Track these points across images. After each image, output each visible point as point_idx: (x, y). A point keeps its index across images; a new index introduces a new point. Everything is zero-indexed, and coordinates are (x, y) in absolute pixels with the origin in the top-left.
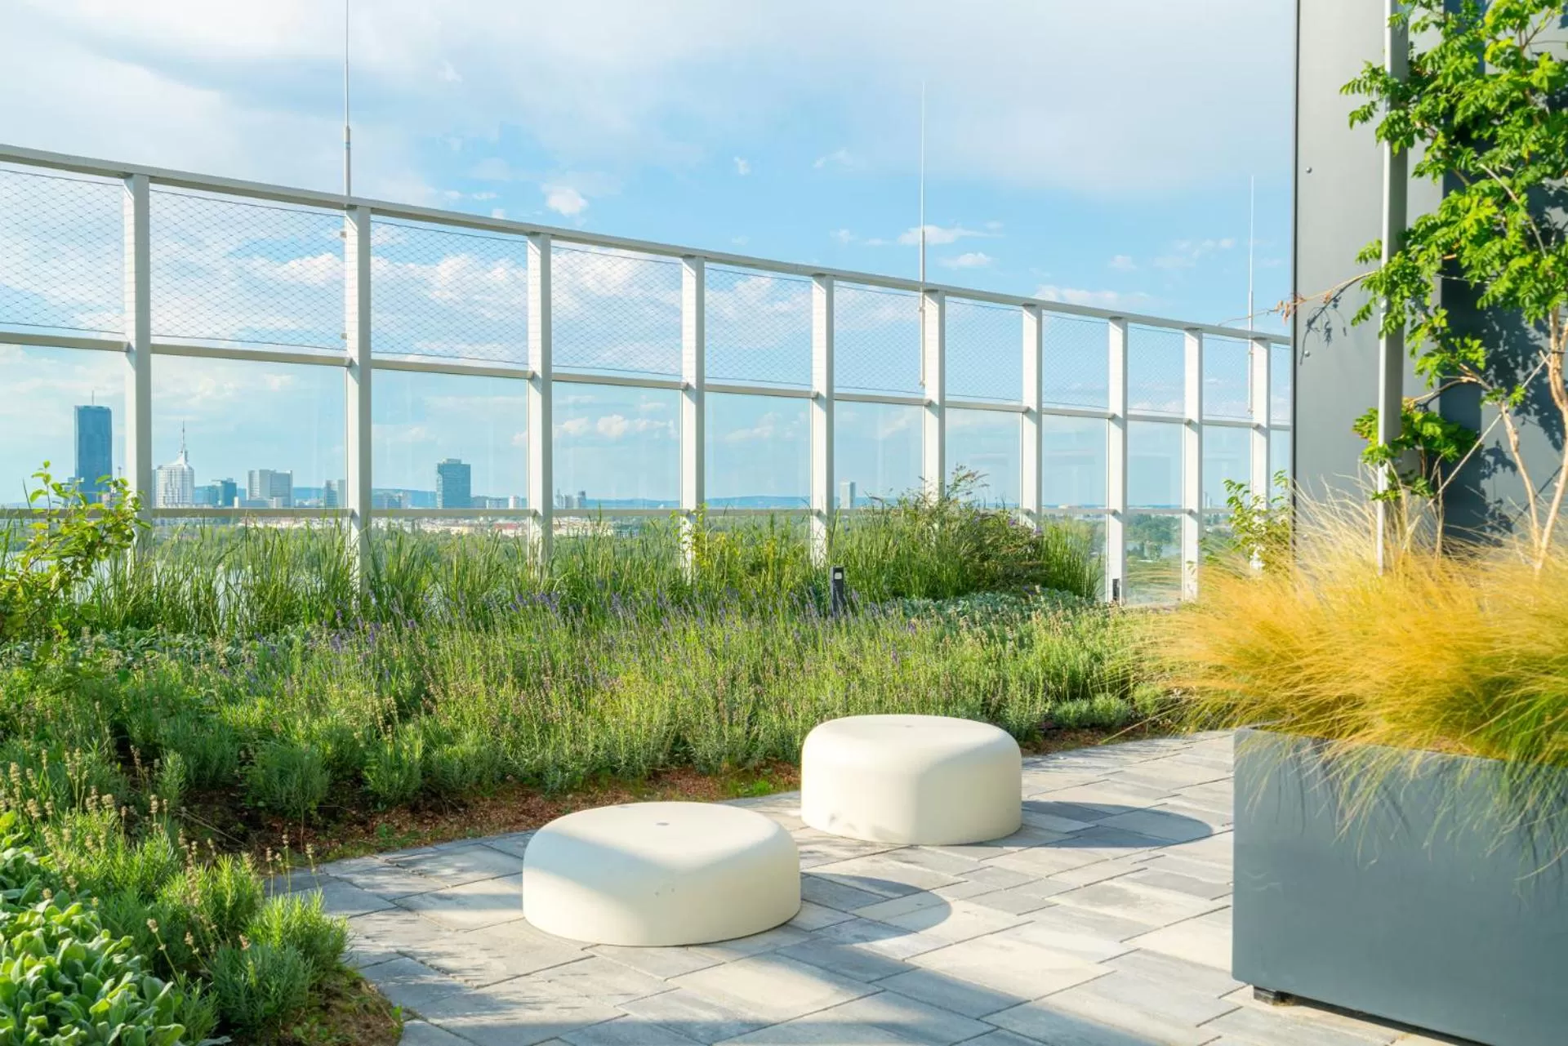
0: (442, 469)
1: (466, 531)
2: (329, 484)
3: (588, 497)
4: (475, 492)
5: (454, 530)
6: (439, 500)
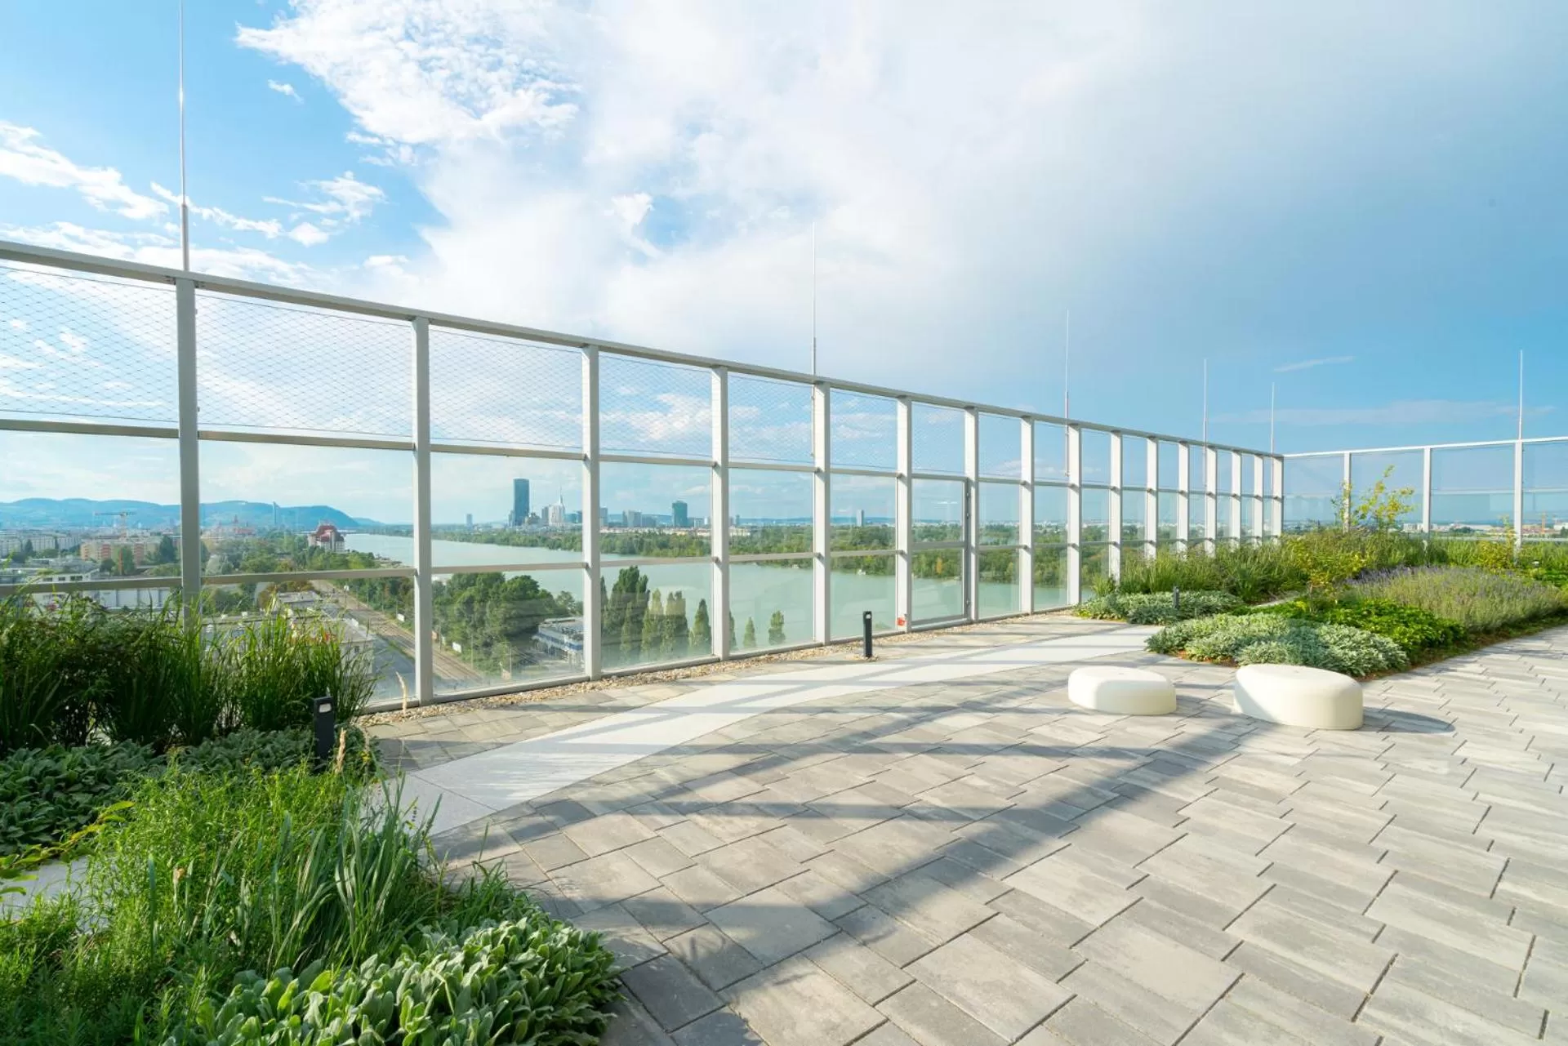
0: (674, 505)
1: (683, 533)
2: (624, 513)
3: (741, 517)
4: (689, 515)
5: (679, 533)
6: (673, 520)
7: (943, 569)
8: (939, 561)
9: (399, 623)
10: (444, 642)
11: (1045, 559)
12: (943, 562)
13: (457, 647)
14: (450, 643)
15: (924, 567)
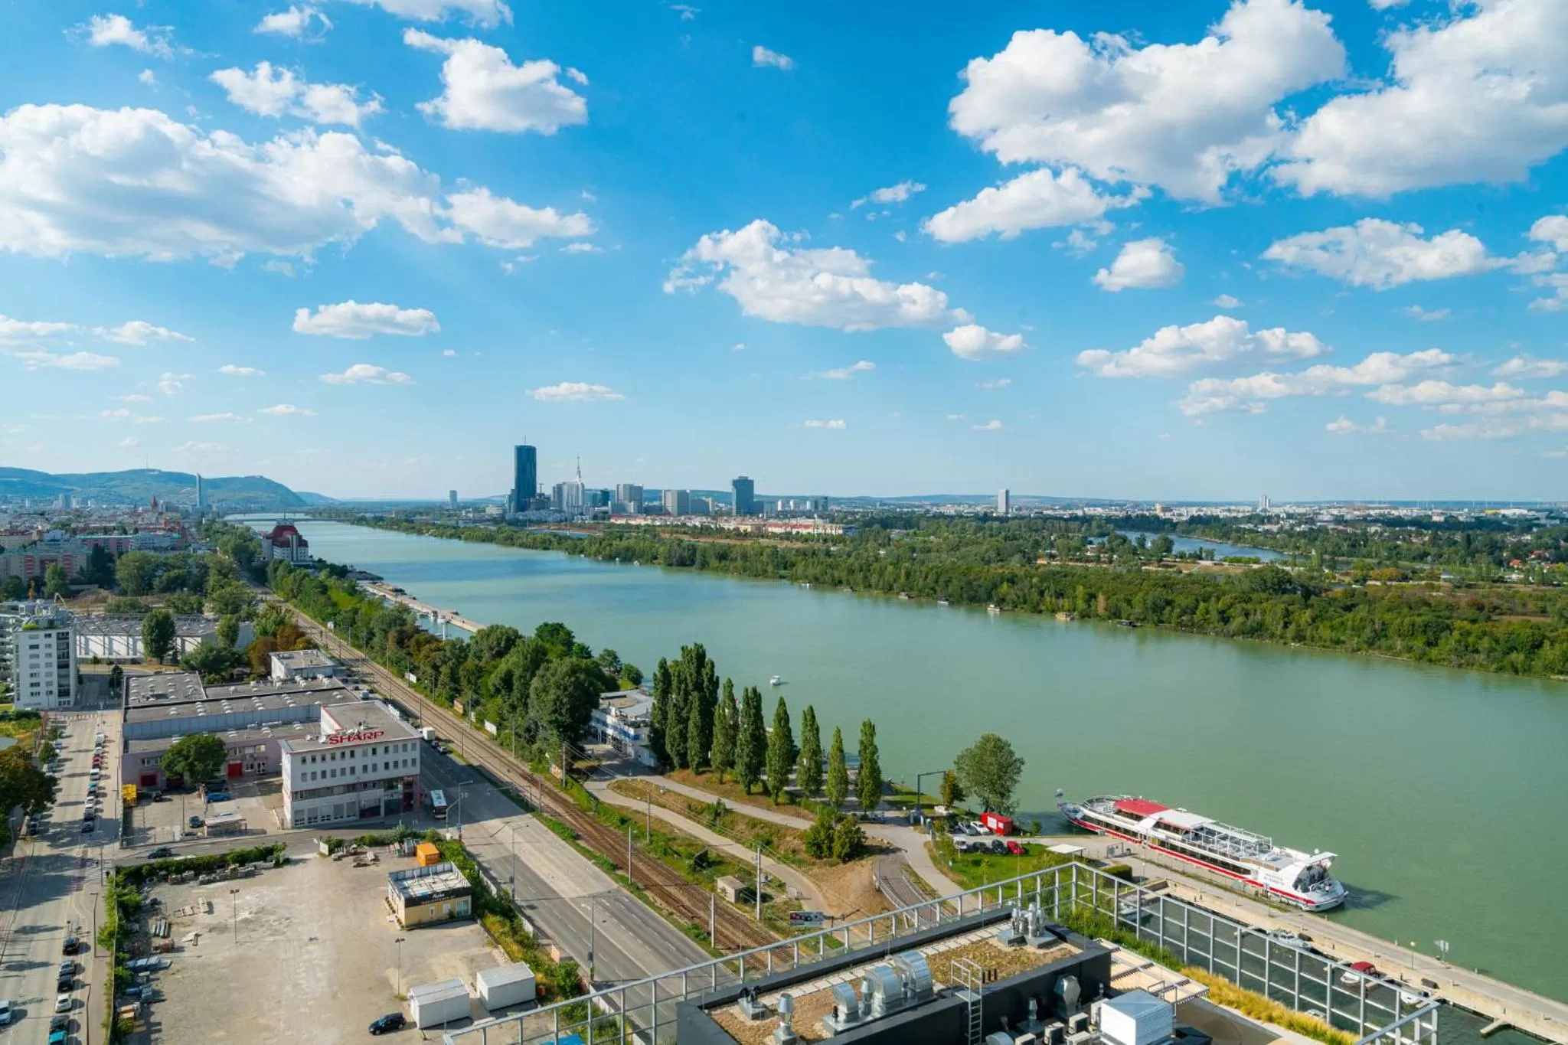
1: (750, 528)
4: (757, 495)
5: (743, 528)
6: (735, 503)
7: (1106, 609)
8: (1101, 598)
9: (411, 685)
10: (473, 719)
11: (1254, 596)
12: (1108, 598)
13: (491, 728)
14: (481, 721)
15: (1081, 604)
